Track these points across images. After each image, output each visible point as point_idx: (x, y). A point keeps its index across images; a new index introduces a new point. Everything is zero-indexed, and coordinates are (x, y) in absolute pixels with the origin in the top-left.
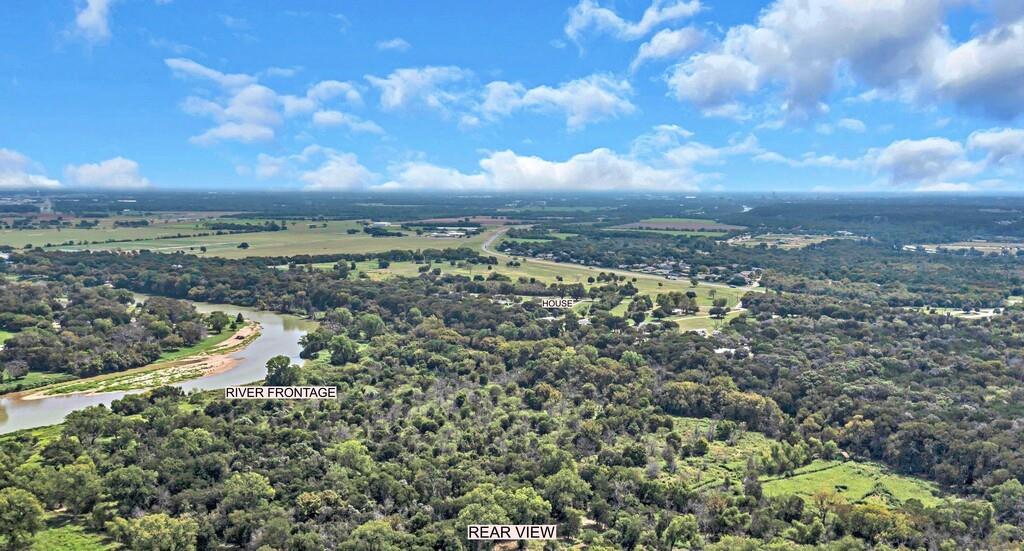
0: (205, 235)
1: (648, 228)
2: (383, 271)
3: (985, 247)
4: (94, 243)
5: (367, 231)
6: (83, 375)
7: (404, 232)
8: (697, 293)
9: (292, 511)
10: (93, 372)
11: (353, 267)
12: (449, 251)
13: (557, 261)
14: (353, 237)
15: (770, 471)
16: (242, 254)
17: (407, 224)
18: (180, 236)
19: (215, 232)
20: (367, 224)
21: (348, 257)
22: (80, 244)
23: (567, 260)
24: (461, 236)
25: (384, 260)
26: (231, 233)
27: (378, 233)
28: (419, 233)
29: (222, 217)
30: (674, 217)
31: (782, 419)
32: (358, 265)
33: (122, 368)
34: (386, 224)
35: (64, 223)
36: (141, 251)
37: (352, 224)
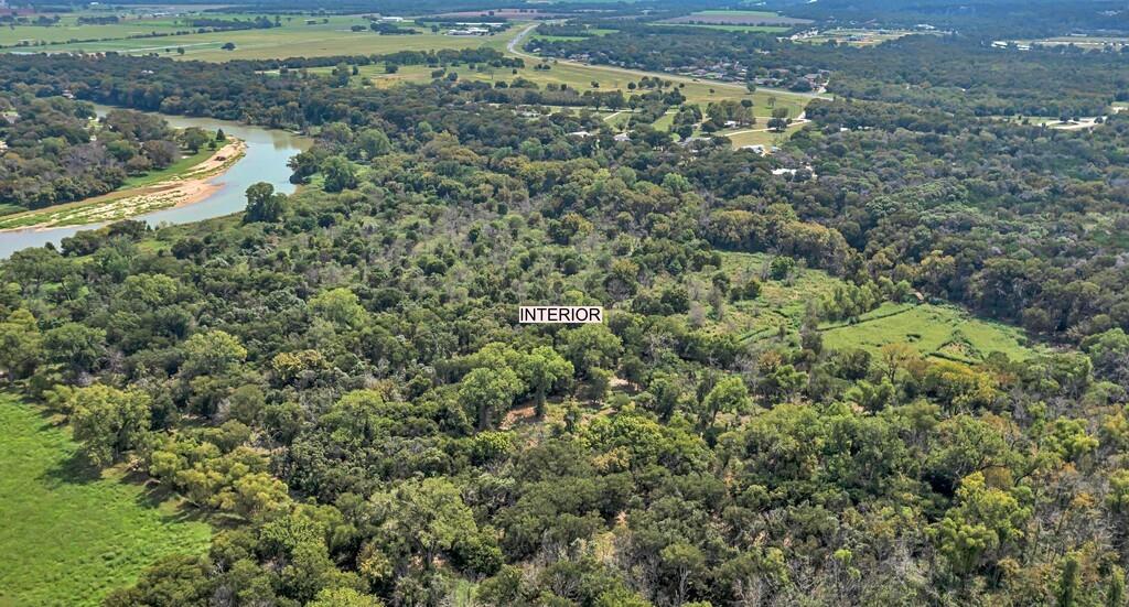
0: (185, 33)
1: (700, 23)
2: (390, 76)
3: (1085, 43)
4: (53, 43)
5: (375, 28)
6: (33, 206)
7: (417, 29)
8: (753, 102)
9: (267, 375)
10: (44, 202)
11: (355, 73)
12: (467, 52)
13: (593, 63)
14: (358, 36)
15: (832, 317)
16: (227, 56)
17: (421, 20)
18: (155, 35)
19: (197, 29)
20: (375, 19)
21: (350, 60)
22: (36, 45)
23: (605, 63)
24: (483, 34)
25: (393, 63)
26: (216, 31)
27: (387, 29)
28: (435, 30)
29: (207, 11)
30: (731, 9)
31: (848, 254)
32: (360, 69)
33: (79, 198)
34: (398, 19)
35: (20, 20)
36: (108, 54)
37: (358, 19)
